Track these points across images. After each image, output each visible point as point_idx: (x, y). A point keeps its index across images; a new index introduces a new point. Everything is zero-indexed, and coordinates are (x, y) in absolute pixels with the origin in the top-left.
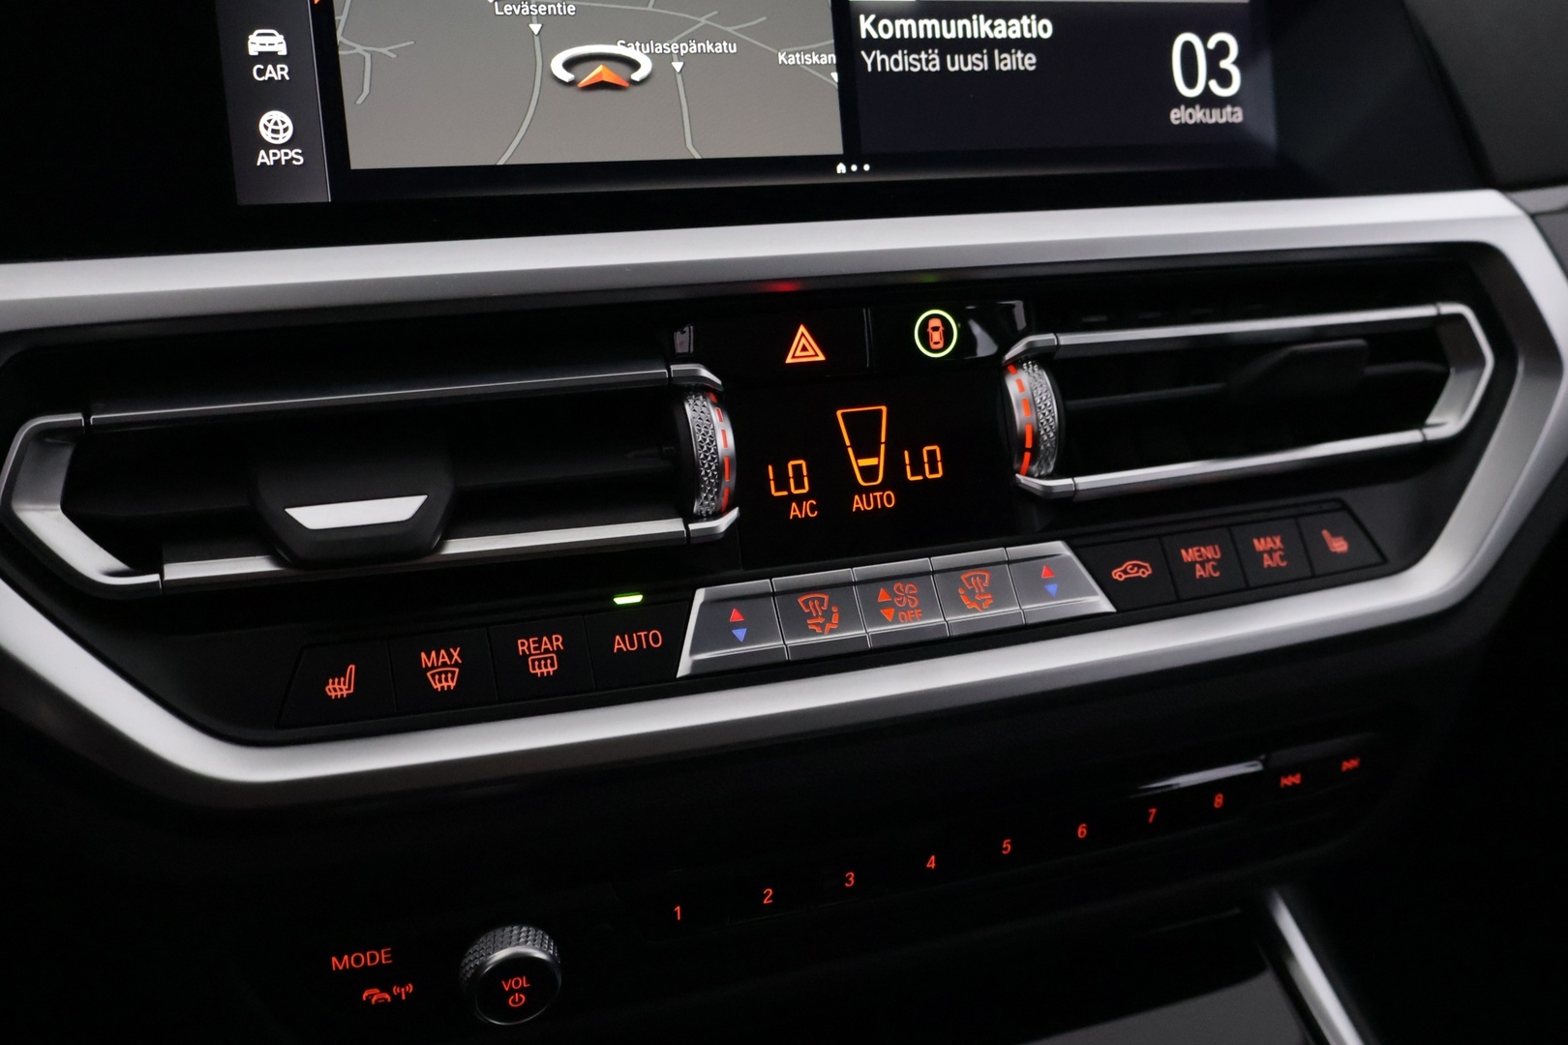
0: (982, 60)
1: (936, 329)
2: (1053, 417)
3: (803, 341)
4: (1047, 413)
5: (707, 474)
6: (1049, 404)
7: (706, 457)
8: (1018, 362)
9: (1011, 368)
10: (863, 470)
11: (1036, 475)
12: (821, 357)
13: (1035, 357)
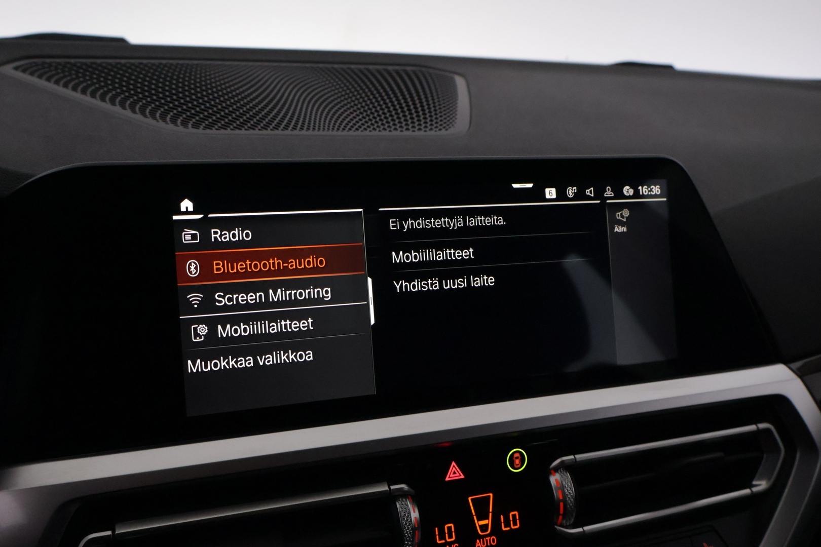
1: (517, 458)
2: (572, 491)
3: (454, 469)
4: (569, 489)
5: (407, 532)
6: (569, 484)
7: (406, 524)
8: (556, 469)
9: (552, 472)
10: (481, 526)
11: (565, 525)
12: (462, 477)
13: (564, 467)
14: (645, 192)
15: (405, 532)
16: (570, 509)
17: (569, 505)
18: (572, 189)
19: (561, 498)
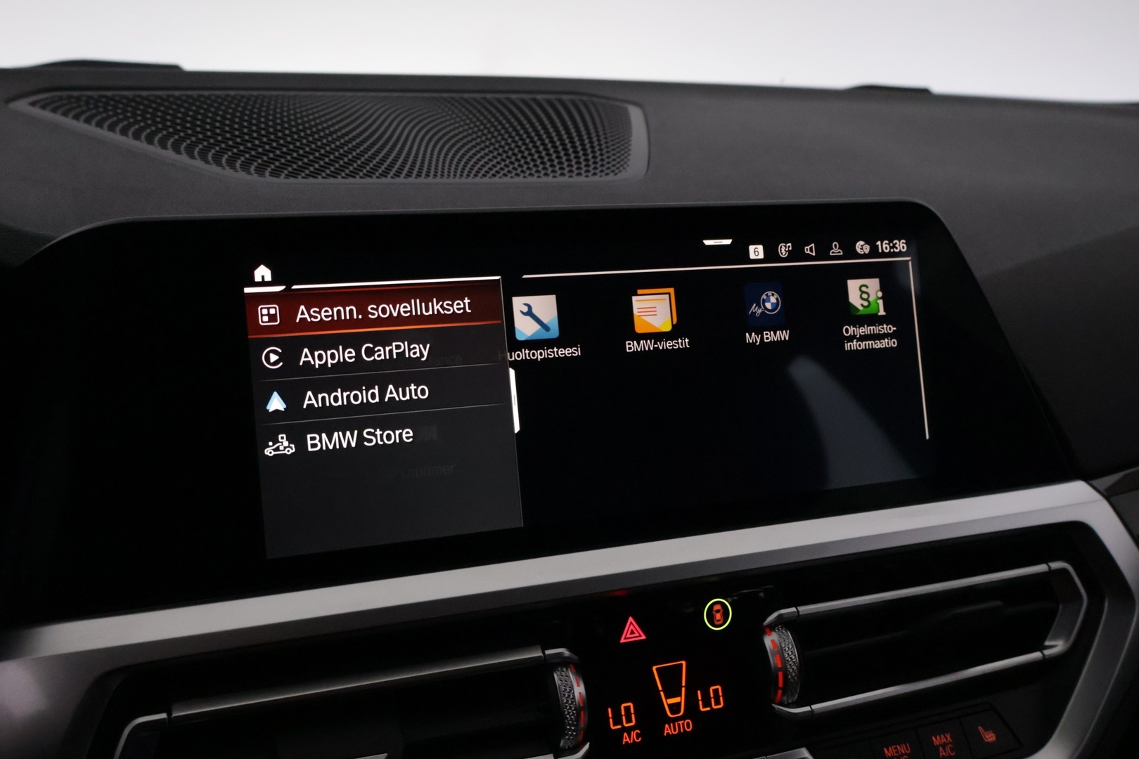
1: (718, 611)
2: (795, 656)
3: (632, 627)
4: (790, 653)
5: (569, 713)
6: (791, 647)
7: (568, 701)
8: (772, 627)
9: (767, 630)
10: (670, 706)
11: (786, 703)
12: (643, 637)
13: (783, 623)
14: (886, 248)
15: (566, 713)
16: (792, 680)
17: (791, 675)
18: (785, 246)
19: (779, 665)
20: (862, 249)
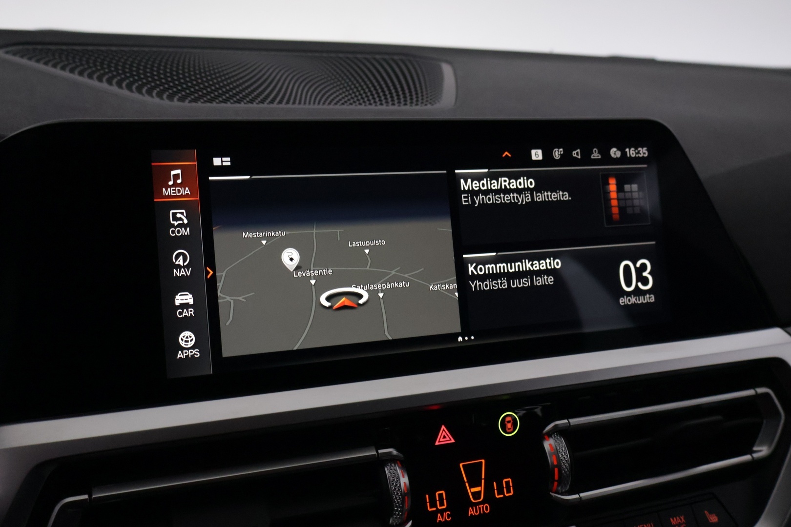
0: (528, 281)
1: (509, 422)
2: (567, 456)
3: (444, 433)
4: (564, 454)
5: (396, 498)
6: (564, 449)
7: (395, 489)
8: (549, 435)
9: (546, 437)
10: (473, 493)
11: (560, 492)
12: (453, 441)
13: (560, 432)
14: (633, 154)
15: (394, 498)
16: (565, 475)
17: (565, 471)
18: (558, 151)
19: (555, 463)
20: (615, 154)
